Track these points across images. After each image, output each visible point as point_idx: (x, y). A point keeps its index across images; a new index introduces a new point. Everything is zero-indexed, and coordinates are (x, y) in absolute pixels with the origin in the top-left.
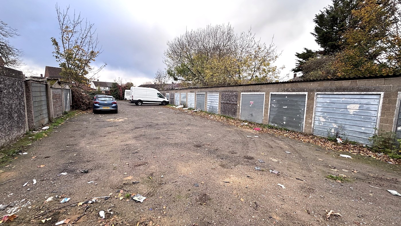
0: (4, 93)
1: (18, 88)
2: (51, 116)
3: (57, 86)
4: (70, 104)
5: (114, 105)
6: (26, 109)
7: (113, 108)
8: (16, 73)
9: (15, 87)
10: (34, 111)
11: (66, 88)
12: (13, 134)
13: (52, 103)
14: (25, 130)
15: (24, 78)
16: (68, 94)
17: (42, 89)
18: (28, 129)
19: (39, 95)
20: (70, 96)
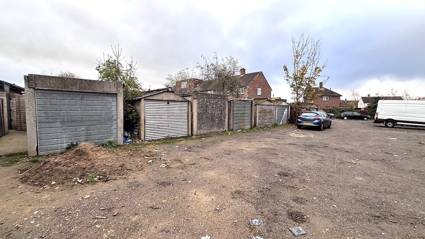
0: (209, 107)
1: (220, 105)
2: (253, 124)
3: (267, 103)
4: (287, 118)
5: (316, 121)
6: (227, 117)
7: (314, 124)
8: (222, 96)
9: (218, 104)
10: (233, 119)
11: (281, 104)
12: (213, 129)
13: (257, 116)
14: (224, 129)
15: (229, 99)
16: (286, 110)
17: (246, 106)
18: (227, 129)
19: (242, 109)
20: (288, 112)
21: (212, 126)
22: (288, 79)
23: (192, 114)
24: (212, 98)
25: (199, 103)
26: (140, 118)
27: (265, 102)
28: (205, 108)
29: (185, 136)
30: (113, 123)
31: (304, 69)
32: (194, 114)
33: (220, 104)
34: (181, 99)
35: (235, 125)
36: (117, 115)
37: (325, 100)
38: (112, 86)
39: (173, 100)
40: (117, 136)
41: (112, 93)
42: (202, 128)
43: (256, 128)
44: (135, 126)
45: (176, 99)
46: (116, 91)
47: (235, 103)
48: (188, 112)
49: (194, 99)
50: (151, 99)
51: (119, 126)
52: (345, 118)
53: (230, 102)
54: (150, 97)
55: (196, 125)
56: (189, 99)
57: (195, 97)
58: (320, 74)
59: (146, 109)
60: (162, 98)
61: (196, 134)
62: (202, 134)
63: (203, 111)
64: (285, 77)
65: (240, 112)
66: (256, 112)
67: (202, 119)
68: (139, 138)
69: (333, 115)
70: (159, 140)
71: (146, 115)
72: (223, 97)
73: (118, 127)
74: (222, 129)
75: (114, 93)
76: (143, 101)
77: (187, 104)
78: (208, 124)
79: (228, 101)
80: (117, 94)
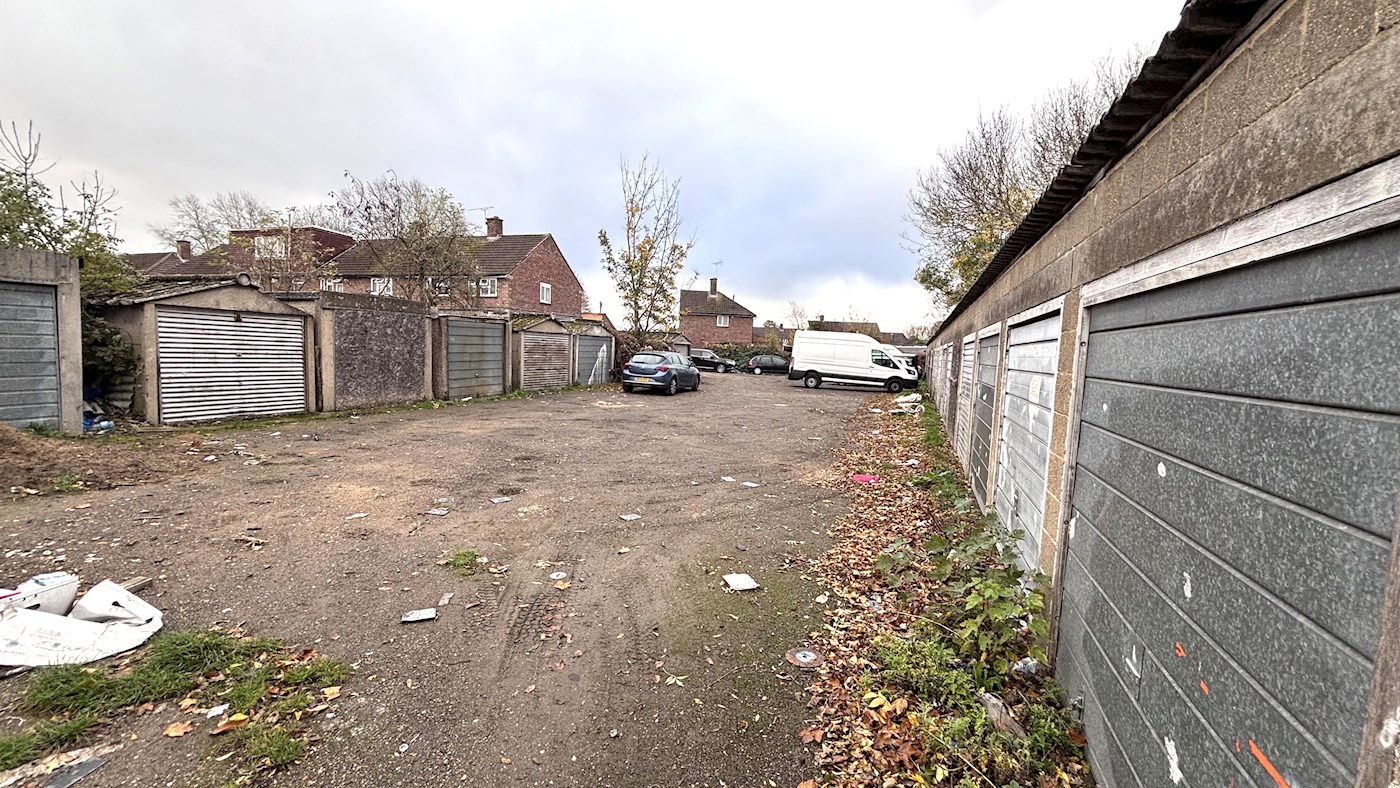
0: (373, 335)
1: (408, 328)
2: (509, 383)
3: (553, 328)
4: (607, 368)
5: (660, 374)
6: (429, 361)
7: (657, 381)
8: (411, 306)
9: (401, 327)
10: (448, 367)
11: (589, 333)
12: (386, 395)
13: (522, 361)
14: (422, 395)
15: (434, 314)
16: (604, 347)
17: (487, 333)
18: (430, 395)
19: (476, 340)
20: (609, 352)
21: (384, 386)
22: (612, 267)
23: (318, 351)
24: (381, 309)
25: (339, 323)
26: (139, 359)
27: (544, 325)
28: (360, 336)
29: (295, 414)
30: (46, 373)
31: (651, 243)
32: (323, 350)
33: (406, 325)
34: (279, 308)
35: (455, 385)
36: (57, 348)
37: (722, 325)
38: (39, 262)
39: (255, 310)
40: (60, 410)
41: (40, 282)
42: (351, 390)
43: (516, 393)
44: (117, 382)
45: (264, 308)
46: (52, 276)
47: (455, 324)
48: (304, 346)
49: (325, 309)
50: (181, 304)
51: (66, 381)
52: (758, 371)
53: (437, 321)
54: (176, 299)
55: (333, 381)
56: (308, 308)
57: (327, 305)
58: (683, 262)
59: (161, 335)
60: (218, 305)
61: (333, 408)
62: (350, 408)
63: (353, 343)
64: (603, 261)
65: (468, 349)
66: (516, 352)
67: (349, 365)
68: (140, 417)
69: (733, 363)
70: (209, 422)
71: (161, 350)
72: (415, 306)
73: (63, 384)
74: (415, 395)
75: (46, 283)
76: (150, 310)
77: (299, 324)
78: (369, 380)
79: (433, 320)
80: (56, 287)
